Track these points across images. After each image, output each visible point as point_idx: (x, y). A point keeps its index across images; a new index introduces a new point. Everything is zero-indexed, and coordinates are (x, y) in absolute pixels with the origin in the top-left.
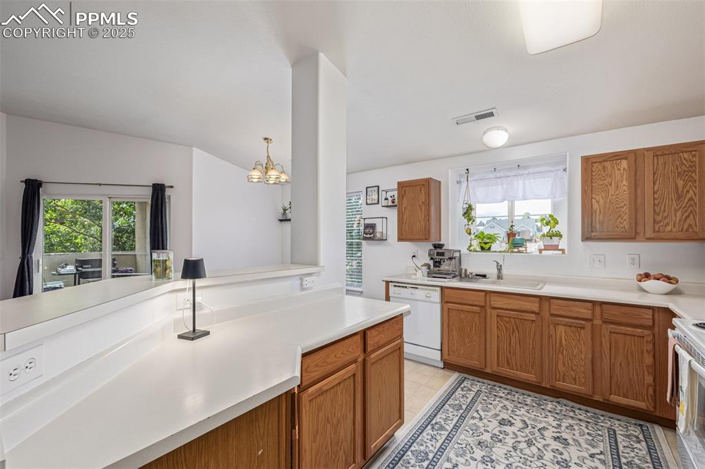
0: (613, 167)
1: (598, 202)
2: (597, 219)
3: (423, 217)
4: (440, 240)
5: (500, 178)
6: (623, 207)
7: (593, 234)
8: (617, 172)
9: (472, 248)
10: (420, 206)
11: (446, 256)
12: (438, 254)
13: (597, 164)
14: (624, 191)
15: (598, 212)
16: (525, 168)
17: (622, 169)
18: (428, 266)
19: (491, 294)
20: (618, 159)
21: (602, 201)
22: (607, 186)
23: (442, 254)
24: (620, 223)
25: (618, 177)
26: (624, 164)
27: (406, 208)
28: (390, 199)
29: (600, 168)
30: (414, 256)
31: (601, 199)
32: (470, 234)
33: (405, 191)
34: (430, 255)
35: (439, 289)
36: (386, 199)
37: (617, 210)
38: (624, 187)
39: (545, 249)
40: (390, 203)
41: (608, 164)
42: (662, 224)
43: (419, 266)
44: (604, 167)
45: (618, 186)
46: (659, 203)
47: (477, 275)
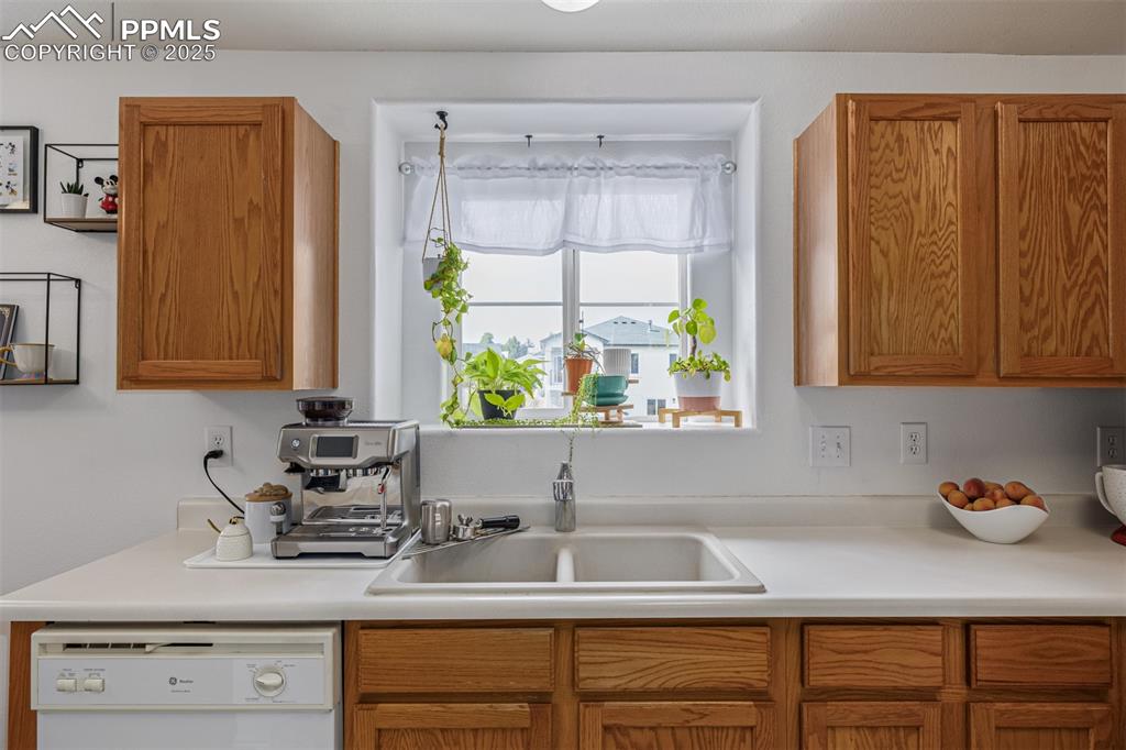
0: (922, 141)
1: (885, 254)
2: (884, 313)
3: (253, 277)
4: (334, 385)
5: (543, 169)
6: (947, 275)
7: (876, 361)
8: (933, 158)
9: (458, 415)
10: (239, 222)
11: (364, 454)
12: (327, 447)
13: (882, 124)
14: (951, 223)
15: (885, 284)
16: (621, 148)
17: (944, 151)
18: (279, 496)
19: (580, 632)
20: (935, 118)
21: (894, 252)
22: (907, 202)
23: (347, 447)
24: (941, 326)
25: (935, 177)
26: (950, 136)
27: (162, 227)
28: (96, 194)
29: (891, 139)
30: (216, 454)
31: (893, 245)
32: (451, 358)
33: (162, 146)
34: (286, 451)
35: (328, 636)
36: (75, 189)
37: (934, 284)
38: (950, 209)
39: (686, 413)
40: (95, 211)
41: (909, 130)
42: (1035, 332)
43: (238, 495)
44: (900, 138)
45: (934, 207)
46: (1030, 266)
47: (486, 525)
